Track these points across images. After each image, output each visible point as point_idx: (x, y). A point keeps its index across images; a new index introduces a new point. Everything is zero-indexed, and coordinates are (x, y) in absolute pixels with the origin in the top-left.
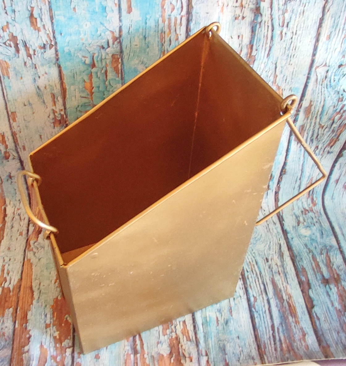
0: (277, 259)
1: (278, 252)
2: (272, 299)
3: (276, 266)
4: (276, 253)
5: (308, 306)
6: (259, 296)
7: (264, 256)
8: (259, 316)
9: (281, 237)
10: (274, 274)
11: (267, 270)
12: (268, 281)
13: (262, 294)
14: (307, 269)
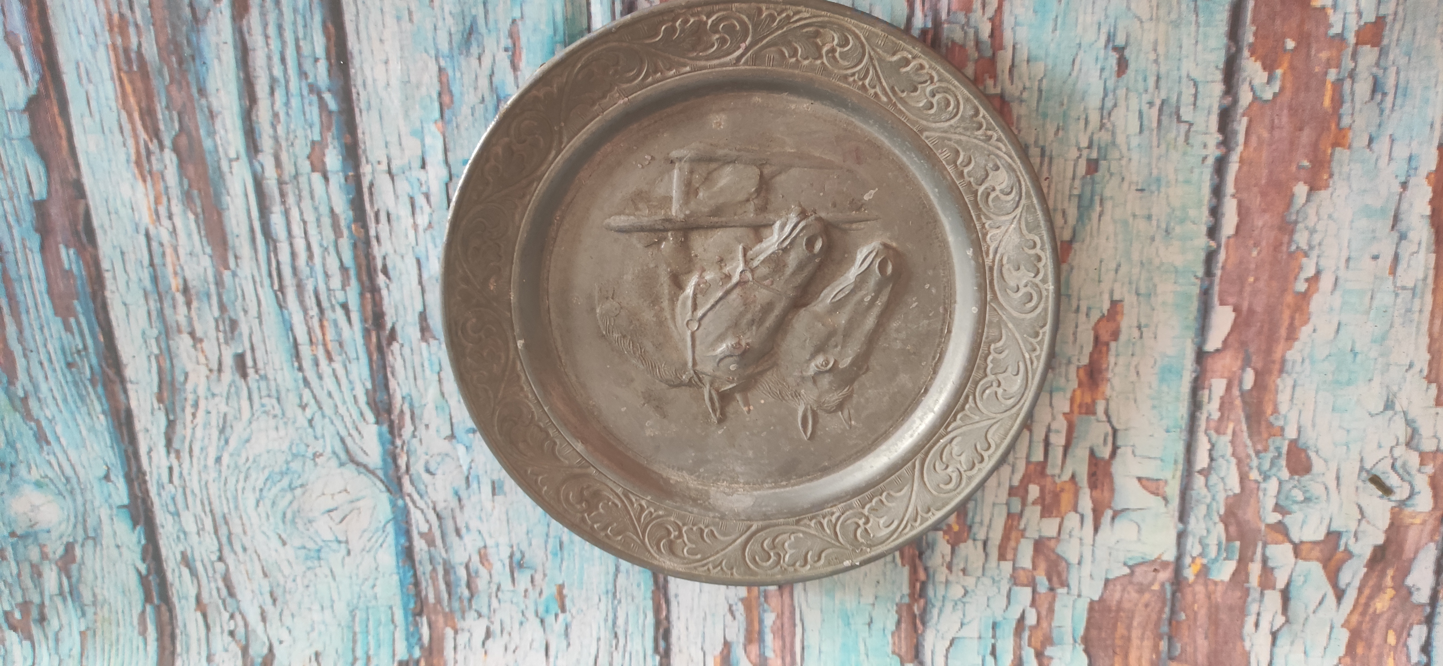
0: (190, 367)
1: (183, 410)
2: (233, 155)
3: (199, 334)
4: (196, 405)
5: (56, 110)
6: (296, 176)
7: (254, 386)
8: (308, 66)
9: (161, 486)
10: (213, 288)
11: (246, 312)
12: (245, 250)
13: (281, 183)
14: (47, 310)
